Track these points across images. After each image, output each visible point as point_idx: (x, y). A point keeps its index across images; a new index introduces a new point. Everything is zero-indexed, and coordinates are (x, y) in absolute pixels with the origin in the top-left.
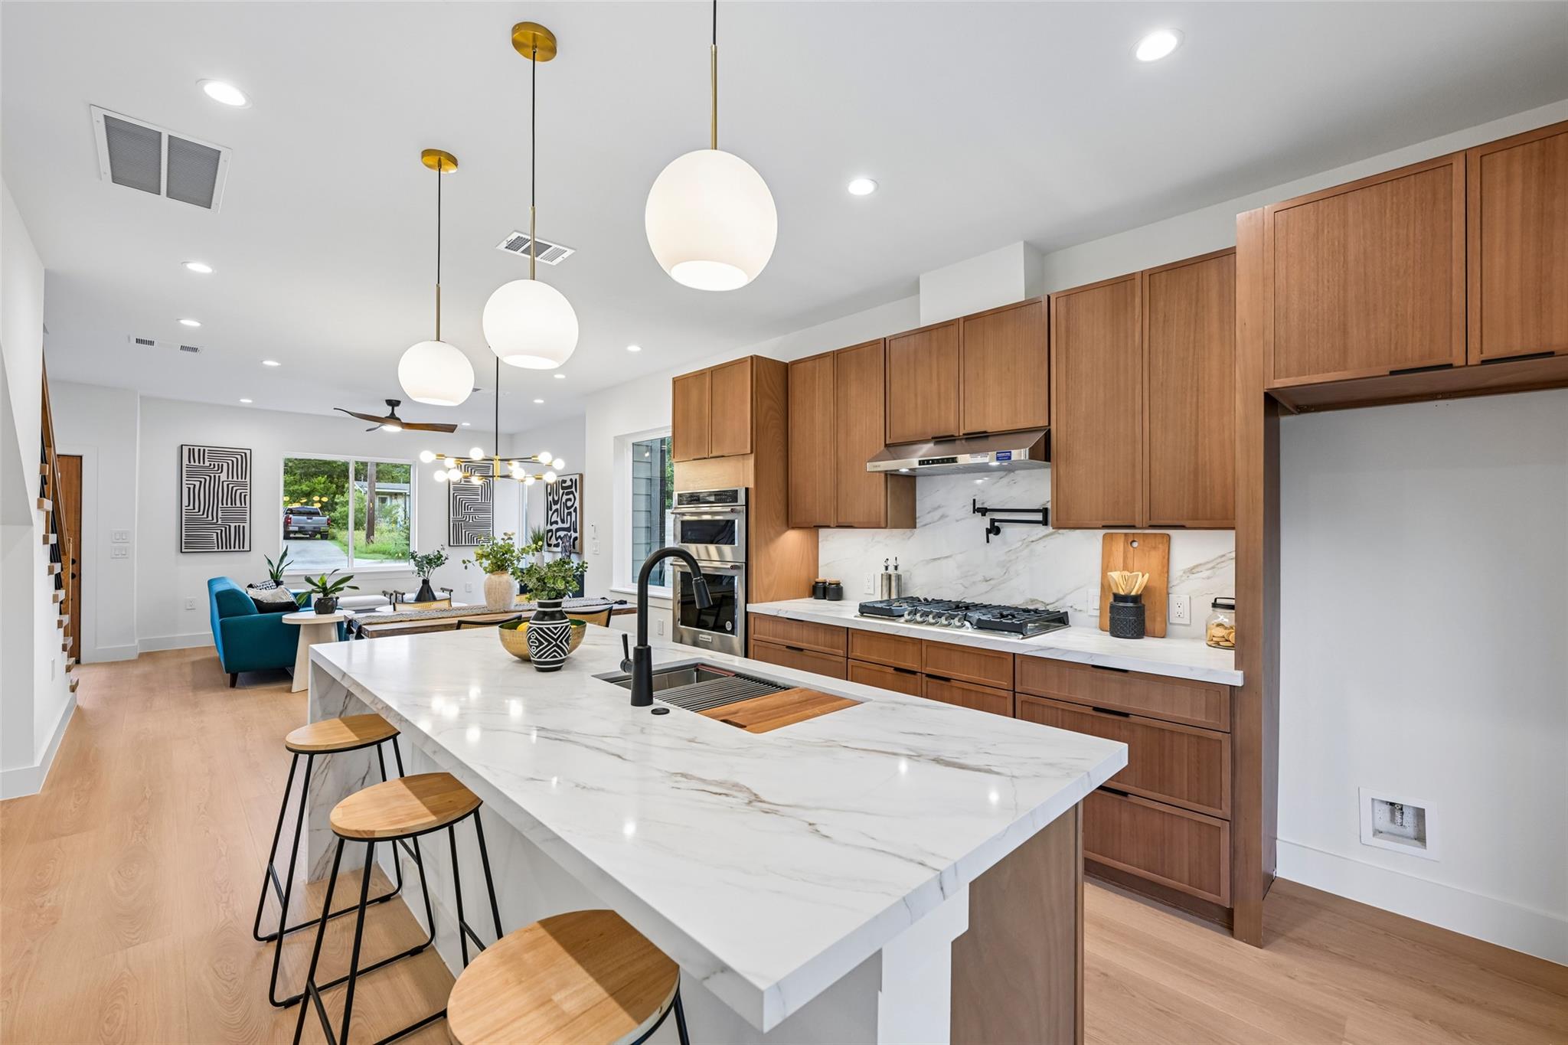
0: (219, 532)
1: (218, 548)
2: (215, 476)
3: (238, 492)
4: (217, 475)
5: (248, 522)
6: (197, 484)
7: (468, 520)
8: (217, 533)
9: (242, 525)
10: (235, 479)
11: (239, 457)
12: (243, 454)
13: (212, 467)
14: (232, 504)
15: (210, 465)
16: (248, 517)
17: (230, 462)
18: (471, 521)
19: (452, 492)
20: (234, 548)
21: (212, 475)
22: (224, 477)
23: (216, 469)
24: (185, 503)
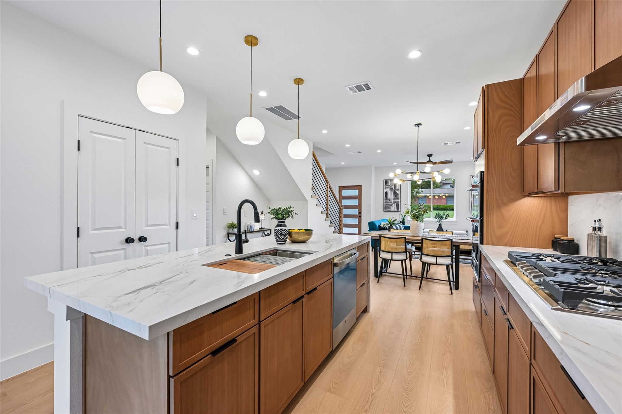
1: (392, 211)
3: (397, 193)
6: (387, 191)
8: (392, 206)
9: (398, 203)
10: (396, 189)
13: (391, 185)
14: (396, 197)
16: (400, 201)
20: (396, 211)
21: (391, 188)
22: (393, 189)
24: (385, 197)
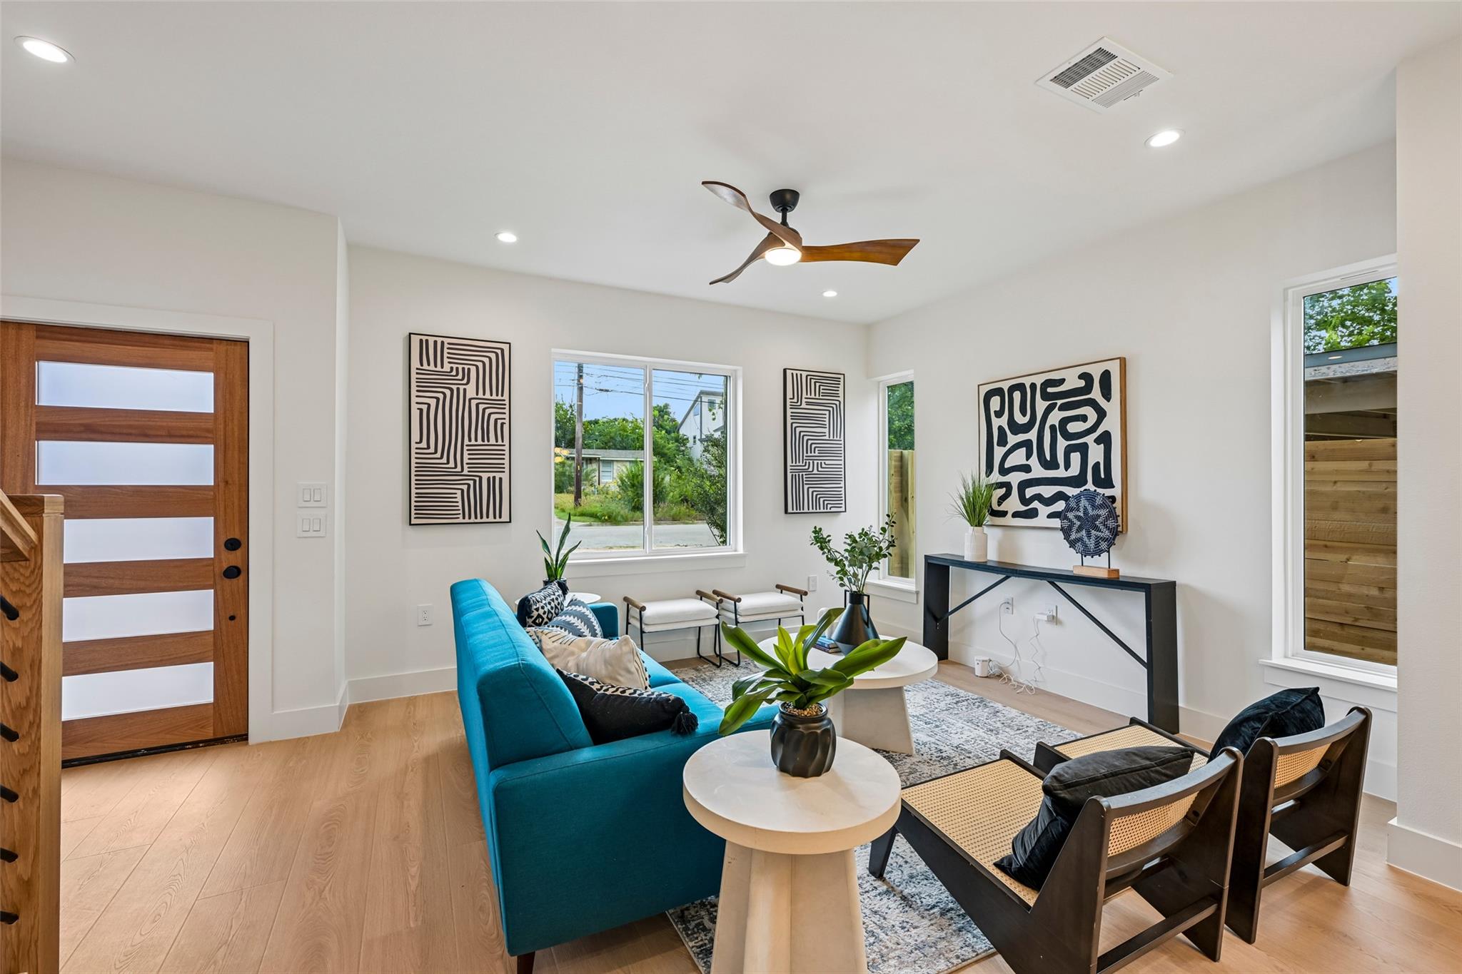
0: (465, 487)
1: (464, 518)
2: (458, 389)
3: (493, 417)
4: (462, 388)
5: (507, 470)
6: (433, 402)
7: (811, 469)
8: (462, 491)
9: (498, 476)
10: (488, 395)
11: (493, 356)
12: (499, 352)
13: (454, 373)
14: (483, 440)
15: (452, 368)
16: (506, 462)
17: (480, 365)
18: (815, 472)
19: (789, 421)
20: (488, 517)
21: (454, 387)
22: (471, 392)
23: (460, 377)
24: (416, 437)
